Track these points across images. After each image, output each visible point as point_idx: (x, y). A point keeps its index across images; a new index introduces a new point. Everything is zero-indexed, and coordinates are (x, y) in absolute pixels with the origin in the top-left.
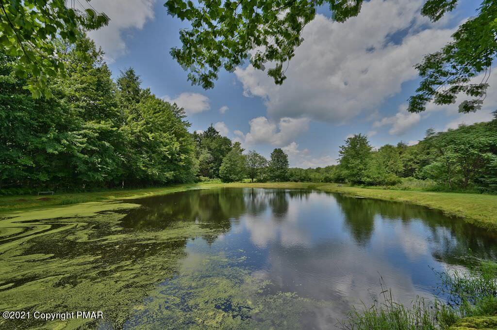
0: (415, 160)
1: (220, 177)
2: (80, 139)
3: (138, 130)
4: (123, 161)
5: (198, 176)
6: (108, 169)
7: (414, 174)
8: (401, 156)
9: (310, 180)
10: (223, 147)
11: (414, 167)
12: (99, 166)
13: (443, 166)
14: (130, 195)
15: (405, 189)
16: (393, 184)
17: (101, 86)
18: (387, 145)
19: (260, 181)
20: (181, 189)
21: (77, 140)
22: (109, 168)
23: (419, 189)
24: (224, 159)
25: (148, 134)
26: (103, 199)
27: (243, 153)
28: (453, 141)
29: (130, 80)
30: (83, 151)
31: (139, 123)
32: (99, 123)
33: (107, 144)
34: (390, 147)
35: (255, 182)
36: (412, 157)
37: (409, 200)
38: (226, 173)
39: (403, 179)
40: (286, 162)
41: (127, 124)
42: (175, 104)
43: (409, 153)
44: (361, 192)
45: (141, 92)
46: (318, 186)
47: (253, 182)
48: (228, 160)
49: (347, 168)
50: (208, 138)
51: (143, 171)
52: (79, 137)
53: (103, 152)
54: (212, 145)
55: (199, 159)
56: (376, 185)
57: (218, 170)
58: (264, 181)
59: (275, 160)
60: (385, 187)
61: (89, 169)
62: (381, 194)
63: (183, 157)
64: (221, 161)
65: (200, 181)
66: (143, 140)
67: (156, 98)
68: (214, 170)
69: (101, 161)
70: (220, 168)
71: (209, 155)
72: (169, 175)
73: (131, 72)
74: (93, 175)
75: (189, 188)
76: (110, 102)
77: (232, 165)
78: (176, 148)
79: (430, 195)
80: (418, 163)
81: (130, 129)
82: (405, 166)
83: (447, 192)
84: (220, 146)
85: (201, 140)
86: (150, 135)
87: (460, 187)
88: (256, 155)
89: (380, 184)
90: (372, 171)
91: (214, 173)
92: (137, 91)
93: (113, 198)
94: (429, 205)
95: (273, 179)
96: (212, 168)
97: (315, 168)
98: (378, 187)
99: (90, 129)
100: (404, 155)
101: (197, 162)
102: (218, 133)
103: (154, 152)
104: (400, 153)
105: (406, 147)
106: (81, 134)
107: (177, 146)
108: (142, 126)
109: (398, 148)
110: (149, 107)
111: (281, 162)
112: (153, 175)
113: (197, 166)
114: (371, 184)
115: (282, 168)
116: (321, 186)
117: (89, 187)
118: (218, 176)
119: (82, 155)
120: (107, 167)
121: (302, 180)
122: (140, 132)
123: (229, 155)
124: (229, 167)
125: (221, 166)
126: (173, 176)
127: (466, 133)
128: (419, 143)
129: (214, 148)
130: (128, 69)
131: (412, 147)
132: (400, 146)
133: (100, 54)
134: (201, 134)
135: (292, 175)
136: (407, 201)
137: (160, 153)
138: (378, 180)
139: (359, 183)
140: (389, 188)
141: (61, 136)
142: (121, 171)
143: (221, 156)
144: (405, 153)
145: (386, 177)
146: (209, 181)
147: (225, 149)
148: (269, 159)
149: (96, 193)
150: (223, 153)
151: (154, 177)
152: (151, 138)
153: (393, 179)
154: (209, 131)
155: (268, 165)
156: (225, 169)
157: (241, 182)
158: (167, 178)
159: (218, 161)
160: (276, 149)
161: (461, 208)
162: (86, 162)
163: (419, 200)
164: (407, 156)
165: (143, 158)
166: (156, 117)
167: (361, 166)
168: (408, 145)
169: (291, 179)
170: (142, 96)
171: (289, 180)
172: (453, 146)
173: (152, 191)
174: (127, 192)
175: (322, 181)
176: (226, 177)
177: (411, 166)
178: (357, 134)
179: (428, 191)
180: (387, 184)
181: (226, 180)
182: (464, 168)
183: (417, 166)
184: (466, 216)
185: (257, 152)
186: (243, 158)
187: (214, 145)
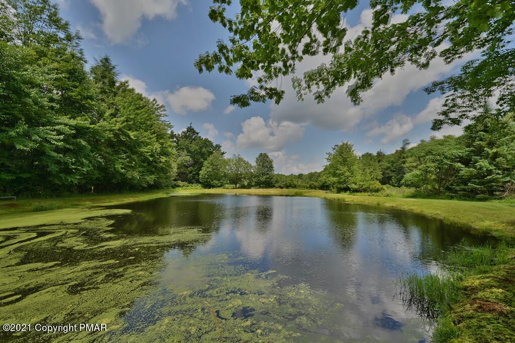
0: (392, 168)
1: (200, 183)
2: (54, 135)
3: (117, 128)
4: (101, 162)
5: (175, 180)
6: (84, 171)
7: (391, 182)
8: (380, 164)
9: (295, 187)
10: (204, 150)
11: (391, 175)
12: (73, 167)
13: (422, 174)
14: (108, 201)
15: (388, 196)
16: (377, 191)
17: (76, 75)
18: (367, 153)
19: (243, 187)
20: (161, 195)
21: (52, 136)
22: (85, 169)
23: (400, 195)
24: (206, 163)
25: (129, 132)
26: (78, 205)
27: (226, 157)
28: (429, 152)
29: (105, 70)
30: (57, 150)
31: (119, 120)
32: (74, 118)
33: (84, 143)
34: (370, 155)
35: (239, 188)
36: (389, 165)
37: (394, 205)
38: (207, 178)
39: (384, 187)
40: (271, 168)
41: (104, 120)
42: (154, 100)
43: (387, 162)
44: (349, 198)
45: (117, 84)
46: (305, 192)
47: (236, 188)
48: (209, 163)
49: (335, 175)
50: (187, 139)
51: (121, 174)
52: (55, 133)
53: (77, 152)
54: (191, 146)
55: (176, 161)
56: (361, 192)
57: (198, 174)
58: (249, 186)
59: (260, 165)
60: (369, 194)
61: (61, 171)
62: (368, 200)
63: (163, 159)
64: (201, 165)
65: (179, 186)
66: (123, 138)
67: (136, 93)
68: (193, 174)
69: (76, 162)
70: (201, 172)
71: (188, 158)
72: (151, 179)
73: (107, 60)
74: (65, 178)
75: (169, 194)
76: (86, 95)
77: (214, 169)
78: (156, 149)
79: (411, 201)
80: (394, 171)
81: (108, 126)
82: (383, 174)
83: (424, 198)
84: (201, 148)
85: (178, 140)
86: (132, 134)
87: (434, 194)
88: (240, 160)
89: (365, 191)
90: (358, 178)
91: (194, 178)
92: (112, 83)
93: (89, 203)
94: (411, 209)
95: (259, 185)
96: (191, 172)
97: (297, 174)
98: (363, 194)
99: (66, 125)
100: (382, 163)
101: (174, 166)
102: (198, 134)
103: (134, 153)
104: (379, 162)
105: (384, 155)
106: (55, 130)
107: (157, 146)
108: (122, 124)
109: (377, 156)
110: (130, 103)
111: (267, 167)
112: (133, 178)
113: (175, 170)
114: (356, 191)
115: (267, 174)
116: (308, 192)
117: (58, 191)
118: (198, 182)
119: (55, 154)
120: (82, 168)
121: (287, 187)
122: (119, 130)
123: (211, 158)
124: (210, 171)
125: (201, 170)
126: (154, 180)
127: (441, 145)
128: (396, 152)
129: (193, 150)
130: (103, 56)
131: (389, 156)
132: (379, 155)
133: (75, 38)
134: (178, 134)
135: (277, 182)
136: (393, 207)
137: (141, 154)
138: (364, 187)
139: (346, 189)
140: (373, 195)
141: (31, 131)
142: (97, 174)
143: (202, 160)
144: (383, 161)
145: (370, 184)
146: (188, 186)
147: (206, 152)
148: (254, 164)
149: (67, 198)
150: (204, 156)
151: (134, 182)
152: (132, 137)
153: (377, 187)
154: (188, 131)
155: (252, 171)
156: (206, 174)
157: (224, 188)
158: (148, 182)
159: (198, 164)
160: (261, 154)
161: (439, 212)
162: (58, 162)
163: (403, 205)
164: (386, 164)
165: (121, 159)
166: (138, 114)
167: (347, 174)
168: (386, 154)
169: (277, 185)
170: (119, 88)
171: (274, 186)
172: (431, 157)
173: (132, 197)
174: (104, 197)
175: (307, 188)
176: (207, 182)
177: (388, 174)
178: (345, 142)
179: (408, 197)
180: (371, 191)
181: (207, 185)
182: (438, 177)
183: (393, 174)
184: (444, 217)
185: (242, 156)
186: (226, 162)
187: (194, 147)
